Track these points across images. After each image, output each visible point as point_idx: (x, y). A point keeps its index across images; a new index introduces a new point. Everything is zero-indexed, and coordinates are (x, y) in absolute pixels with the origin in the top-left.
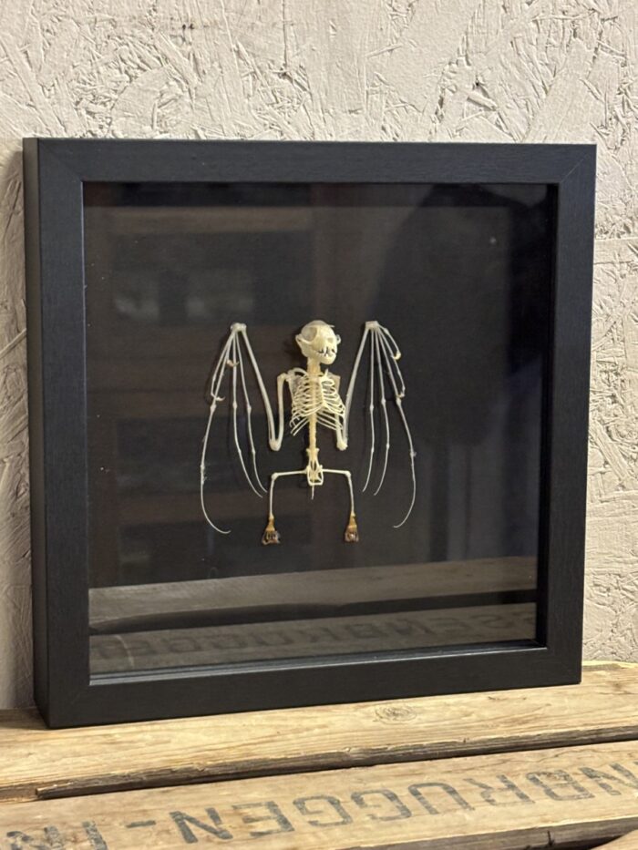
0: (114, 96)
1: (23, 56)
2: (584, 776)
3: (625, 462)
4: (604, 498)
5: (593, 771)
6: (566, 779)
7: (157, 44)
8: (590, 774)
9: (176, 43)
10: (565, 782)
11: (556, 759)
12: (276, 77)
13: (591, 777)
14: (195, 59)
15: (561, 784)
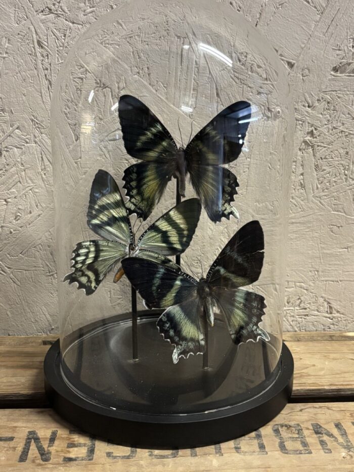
2: (313, 431)
5: (321, 427)
6: (298, 433)
8: (318, 430)
10: (297, 436)
11: (300, 413)
13: (317, 433)
15: (293, 438)
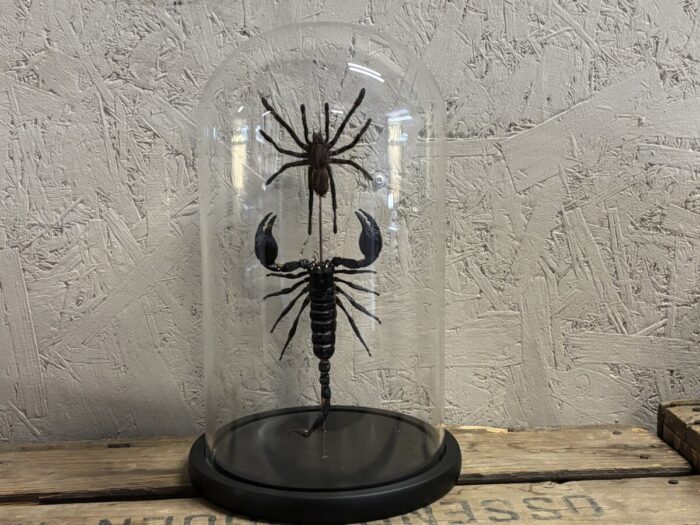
0: (130, 49)
1: (70, 25)
3: (495, 291)
4: (480, 315)
7: (158, 15)
9: (171, 14)
12: (239, 34)
14: (183, 24)
